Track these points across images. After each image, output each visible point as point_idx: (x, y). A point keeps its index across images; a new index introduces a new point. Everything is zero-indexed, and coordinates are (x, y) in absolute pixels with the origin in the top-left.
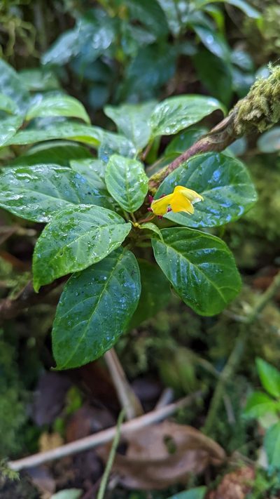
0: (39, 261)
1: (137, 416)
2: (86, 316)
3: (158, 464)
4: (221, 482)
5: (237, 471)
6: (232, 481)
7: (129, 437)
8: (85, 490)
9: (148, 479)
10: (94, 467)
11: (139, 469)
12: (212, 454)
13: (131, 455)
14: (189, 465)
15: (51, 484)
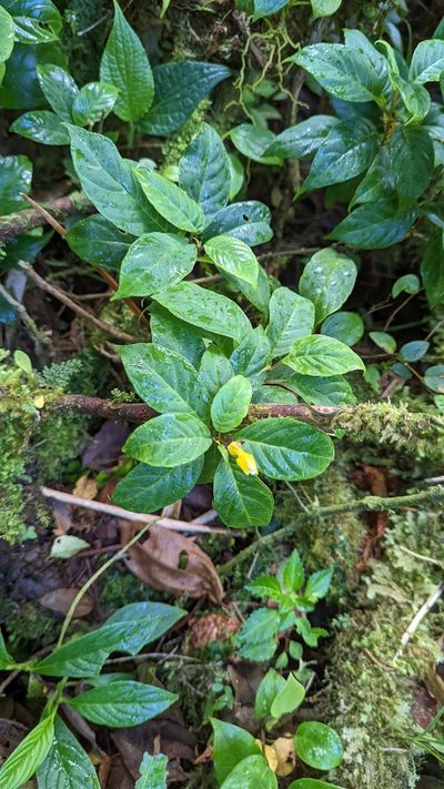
0: (134, 439)
1: (172, 517)
2: (146, 486)
3: (164, 568)
4: (206, 616)
5: (226, 617)
6: (215, 621)
7: (154, 530)
8: (93, 547)
9: (149, 574)
10: (112, 534)
11: (147, 561)
12: (214, 590)
13: (147, 546)
14: (189, 586)
15: (68, 524)
